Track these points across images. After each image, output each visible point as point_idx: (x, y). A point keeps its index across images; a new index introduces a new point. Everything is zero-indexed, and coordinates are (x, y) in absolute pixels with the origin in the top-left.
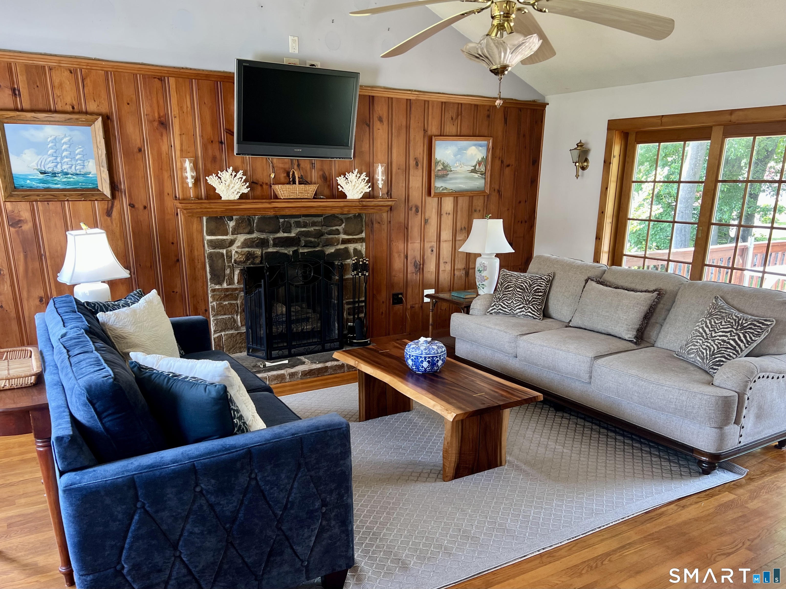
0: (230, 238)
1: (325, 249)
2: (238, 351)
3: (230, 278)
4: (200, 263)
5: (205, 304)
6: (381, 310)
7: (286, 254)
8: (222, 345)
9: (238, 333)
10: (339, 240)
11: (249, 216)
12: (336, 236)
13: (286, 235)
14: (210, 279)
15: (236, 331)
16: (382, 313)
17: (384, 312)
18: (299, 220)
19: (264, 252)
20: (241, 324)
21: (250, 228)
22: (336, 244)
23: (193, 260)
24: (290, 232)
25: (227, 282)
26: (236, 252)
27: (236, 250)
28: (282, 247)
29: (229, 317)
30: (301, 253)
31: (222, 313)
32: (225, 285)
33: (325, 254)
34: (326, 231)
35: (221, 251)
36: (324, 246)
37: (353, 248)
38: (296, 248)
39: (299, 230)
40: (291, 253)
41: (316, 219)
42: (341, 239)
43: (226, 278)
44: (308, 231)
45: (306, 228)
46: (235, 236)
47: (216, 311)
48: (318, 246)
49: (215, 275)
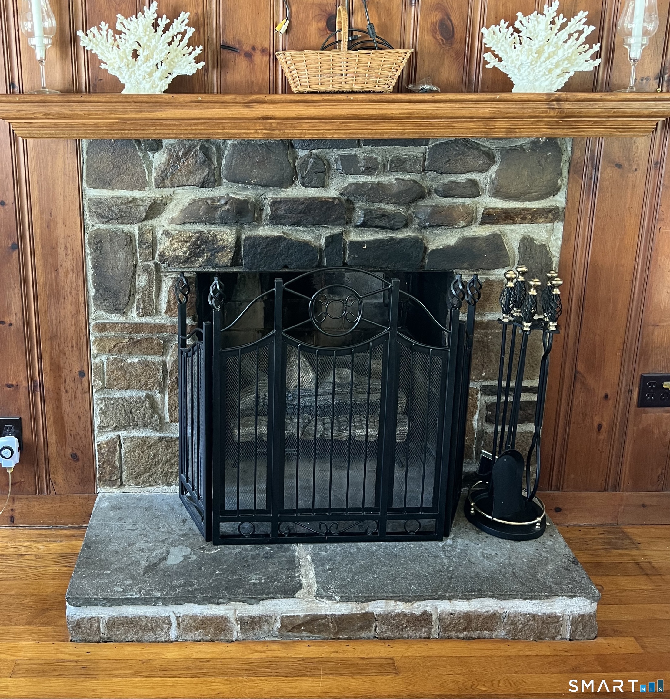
0: (152, 195)
1: (427, 233)
2: (160, 482)
3: (146, 299)
4: (70, 257)
5: (80, 359)
6: (597, 420)
7: (306, 244)
8: (117, 463)
9: (161, 439)
10: (475, 211)
11: (208, 141)
12: (468, 201)
13: (312, 192)
14: (95, 298)
15: (156, 430)
16: (600, 427)
17: (605, 425)
18: (353, 152)
19: (243, 237)
20: (171, 416)
21: (206, 170)
22: (462, 223)
23: (53, 248)
24: (323, 185)
25: (137, 310)
26: (167, 233)
27: (167, 227)
28: (298, 223)
29: (139, 398)
30: (351, 243)
31: (122, 385)
32: (134, 317)
33: (426, 249)
34: (435, 186)
35: (127, 228)
36: (425, 228)
37: (519, 237)
38: (336, 230)
39: (351, 179)
40: (323, 242)
41: (405, 151)
42: (481, 211)
43: (137, 297)
44: (379, 183)
45: (372, 175)
46: (167, 191)
47: (106, 378)
48: (406, 226)
49: (105, 290)
